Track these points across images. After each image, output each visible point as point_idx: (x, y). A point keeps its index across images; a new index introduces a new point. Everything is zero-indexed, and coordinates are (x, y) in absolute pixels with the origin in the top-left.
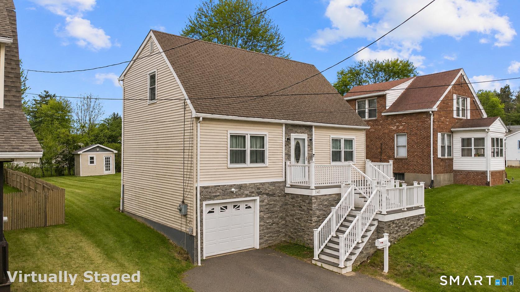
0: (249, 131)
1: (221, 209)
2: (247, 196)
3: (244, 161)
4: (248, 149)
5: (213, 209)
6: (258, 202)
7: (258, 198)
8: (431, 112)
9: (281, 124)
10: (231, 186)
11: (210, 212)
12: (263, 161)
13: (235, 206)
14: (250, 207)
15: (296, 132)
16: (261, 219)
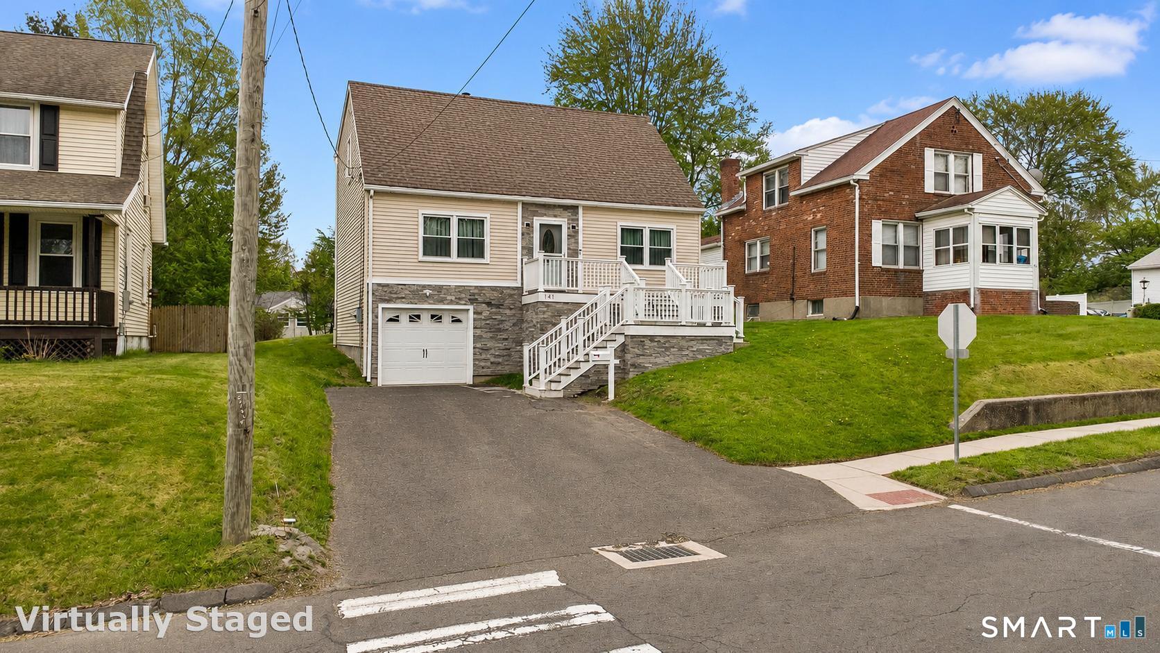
0: (454, 212)
1: (410, 317)
2: (451, 302)
3: (448, 254)
4: (454, 236)
5: (398, 317)
6: (471, 313)
7: (471, 308)
8: (852, 182)
9: (515, 203)
10: (424, 287)
11: (390, 320)
12: (482, 255)
13: (433, 317)
14: (459, 321)
15: (543, 215)
16: (477, 338)
